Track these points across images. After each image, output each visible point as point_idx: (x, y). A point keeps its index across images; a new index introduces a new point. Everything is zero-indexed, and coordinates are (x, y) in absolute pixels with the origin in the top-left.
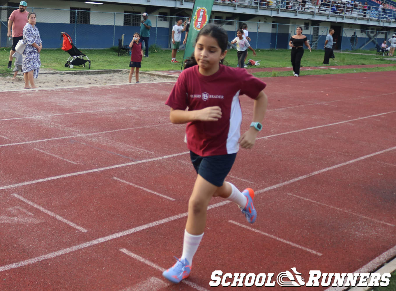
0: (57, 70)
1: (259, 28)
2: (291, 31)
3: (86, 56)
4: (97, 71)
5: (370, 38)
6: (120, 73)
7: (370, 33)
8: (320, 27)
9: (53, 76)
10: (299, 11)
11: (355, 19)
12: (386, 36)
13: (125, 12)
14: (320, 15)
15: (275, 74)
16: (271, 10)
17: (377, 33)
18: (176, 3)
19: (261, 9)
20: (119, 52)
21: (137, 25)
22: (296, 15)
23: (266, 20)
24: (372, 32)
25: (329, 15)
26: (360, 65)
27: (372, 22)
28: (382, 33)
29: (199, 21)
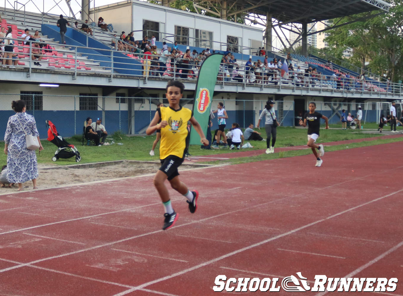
4: (99, 163)
5: (334, 111)
8: (284, 101)
10: (264, 86)
11: (319, 91)
12: (349, 108)
13: (80, 94)
14: (285, 88)
15: (282, 155)
16: (236, 85)
17: (340, 105)
18: (139, 81)
19: (226, 84)
20: (83, 141)
21: (94, 109)
22: (261, 90)
23: (230, 96)
24: (335, 104)
25: (294, 88)
26: (344, 140)
27: (336, 93)
28: (345, 105)
29: (202, 104)
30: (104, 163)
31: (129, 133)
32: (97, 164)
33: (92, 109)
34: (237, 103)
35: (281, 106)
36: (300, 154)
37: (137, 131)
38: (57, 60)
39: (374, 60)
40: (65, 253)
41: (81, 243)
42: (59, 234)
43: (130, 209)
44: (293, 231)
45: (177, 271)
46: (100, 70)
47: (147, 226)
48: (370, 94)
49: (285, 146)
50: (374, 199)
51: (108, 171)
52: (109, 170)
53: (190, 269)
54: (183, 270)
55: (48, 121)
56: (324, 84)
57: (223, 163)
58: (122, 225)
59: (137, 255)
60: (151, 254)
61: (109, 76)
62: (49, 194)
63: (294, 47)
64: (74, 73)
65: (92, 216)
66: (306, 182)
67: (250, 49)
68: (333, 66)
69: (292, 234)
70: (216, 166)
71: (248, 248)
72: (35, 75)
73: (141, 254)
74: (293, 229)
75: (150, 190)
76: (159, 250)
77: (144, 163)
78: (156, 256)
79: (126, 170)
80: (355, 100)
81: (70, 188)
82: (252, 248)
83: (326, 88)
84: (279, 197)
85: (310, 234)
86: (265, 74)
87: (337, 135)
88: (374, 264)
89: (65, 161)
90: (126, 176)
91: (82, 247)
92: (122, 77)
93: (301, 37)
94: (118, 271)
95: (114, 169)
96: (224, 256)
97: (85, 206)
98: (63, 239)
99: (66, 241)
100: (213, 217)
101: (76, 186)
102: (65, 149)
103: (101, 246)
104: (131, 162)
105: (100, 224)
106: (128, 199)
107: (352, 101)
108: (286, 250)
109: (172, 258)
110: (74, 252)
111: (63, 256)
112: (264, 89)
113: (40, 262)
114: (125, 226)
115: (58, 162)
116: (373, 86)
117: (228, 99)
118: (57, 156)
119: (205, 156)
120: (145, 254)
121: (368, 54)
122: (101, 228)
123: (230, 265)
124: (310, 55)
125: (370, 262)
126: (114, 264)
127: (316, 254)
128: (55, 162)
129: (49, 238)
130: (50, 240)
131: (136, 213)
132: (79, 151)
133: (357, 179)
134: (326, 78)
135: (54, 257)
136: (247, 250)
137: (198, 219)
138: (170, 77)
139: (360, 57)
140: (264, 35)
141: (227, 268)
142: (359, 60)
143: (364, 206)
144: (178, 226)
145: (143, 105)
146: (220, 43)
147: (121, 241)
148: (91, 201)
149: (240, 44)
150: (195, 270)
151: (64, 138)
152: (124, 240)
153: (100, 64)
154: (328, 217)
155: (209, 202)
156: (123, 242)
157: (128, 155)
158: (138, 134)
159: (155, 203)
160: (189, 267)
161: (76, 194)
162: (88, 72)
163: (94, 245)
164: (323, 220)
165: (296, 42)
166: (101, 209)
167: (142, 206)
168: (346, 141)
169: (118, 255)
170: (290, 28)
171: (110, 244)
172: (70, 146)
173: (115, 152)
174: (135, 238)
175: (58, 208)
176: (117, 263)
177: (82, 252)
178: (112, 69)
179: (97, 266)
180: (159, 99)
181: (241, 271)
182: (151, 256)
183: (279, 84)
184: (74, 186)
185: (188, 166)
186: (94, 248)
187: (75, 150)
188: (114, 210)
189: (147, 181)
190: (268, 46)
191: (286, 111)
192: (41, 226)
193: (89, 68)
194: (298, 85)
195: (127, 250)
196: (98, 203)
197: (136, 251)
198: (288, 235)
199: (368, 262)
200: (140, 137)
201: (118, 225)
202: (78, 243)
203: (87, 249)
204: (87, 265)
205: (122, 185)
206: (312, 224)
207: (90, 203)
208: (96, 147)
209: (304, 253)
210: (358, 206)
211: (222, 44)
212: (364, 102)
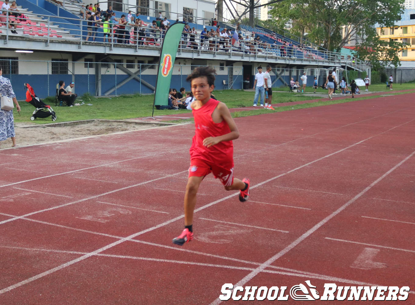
4: (73, 122)
5: (277, 76)
7: (276, 71)
8: (234, 67)
10: (217, 53)
11: (265, 58)
12: (290, 73)
13: (53, 60)
14: (235, 55)
15: (237, 115)
16: (192, 52)
17: (283, 71)
18: (105, 48)
19: (183, 51)
20: (56, 102)
21: (65, 73)
22: (214, 56)
23: (186, 62)
24: (278, 70)
25: (243, 55)
26: (289, 102)
27: (280, 60)
28: (287, 71)
29: (166, 68)
30: (77, 122)
31: (97, 94)
32: (71, 123)
33: (63, 73)
34: (192, 68)
35: (231, 71)
36: (253, 114)
37: (103, 93)
38: (31, 29)
39: (313, 31)
40: (54, 206)
41: (68, 197)
42: (47, 188)
43: (108, 164)
44: (259, 184)
45: (160, 222)
46: (70, 38)
47: (126, 180)
48: (310, 61)
49: (237, 107)
50: (326, 155)
51: (81, 129)
52: (83, 128)
53: (173, 220)
54: (166, 221)
55: (26, 84)
56: (269, 52)
57: (185, 122)
58: (104, 179)
59: (122, 208)
60: (134, 207)
61: (79, 43)
62: (32, 150)
63: (242, 18)
64: (47, 40)
65: (75, 171)
66: (262, 140)
67: (204, 19)
68: (277, 36)
69: (259, 187)
70: (179, 124)
71: (221, 200)
72: (11, 42)
73: (125, 206)
74: (259, 183)
75: (123, 146)
76: (141, 202)
77: (113, 121)
78: (139, 209)
79: (98, 128)
80: (296, 67)
81: (50, 145)
82: (226, 200)
83: (271, 55)
84: (242, 153)
85: (275, 187)
86: (217, 42)
87: (282, 98)
88: (337, 215)
89: (42, 120)
90: (99, 133)
91: (70, 200)
92: (91, 44)
93: (249, 9)
94: (107, 223)
95: (87, 127)
96: (202, 208)
97: (67, 161)
98: (51, 193)
99: (54, 194)
100: (185, 171)
101: (56, 143)
102: (42, 109)
103: (87, 199)
104: (102, 121)
105: (83, 178)
106: (105, 155)
107: (294, 68)
108: (257, 202)
109: (154, 210)
110: (63, 205)
111: (53, 209)
112: (217, 56)
113: (33, 215)
114: (106, 180)
115: (36, 122)
116: (312, 54)
117: (185, 64)
118: (35, 116)
119: (168, 115)
120: (128, 207)
121: (308, 26)
122: (84, 182)
123: (208, 216)
124: (256, 26)
125: (334, 213)
126: (102, 216)
127: (284, 206)
128: (34, 121)
129: (38, 192)
130: (39, 194)
131: (114, 168)
132: (54, 111)
133: (307, 137)
134: (271, 47)
135: (45, 210)
136: (221, 201)
137: (172, 174)
138: (133, 44)
139: (300, 29)
140: (216, 7)
141: (206, 219)
142: (299, 31)
143: (319, 161)
144: (155, 180)
145: (109, 69)
146: (177, 13)
147: (105, 194)
148: (71, 157)
149: (194, 15)
150: (177, 221)
151: (41, 99)
152: (107, 193)
153: (70, 32)
154: (288, 171)
155: (178, 158)
156: (106, 195)
157: (98, 114)
158: (104, 95)
159: (130, 158)
160: (171, 218)
161: (57, 150)
162: (60, 39)
163: (81, 198)
164: (285, 174)
165: (244, 14)
166: (81, 165)
167: (119, 162)
168: (291, 103)
169: (104, 208)
170: (238, 1)
171: (95, 197)
172: (47, 106)
173: (87, 111)
174: (117, 191)
175: (43, 164)
176: (104, 215)
177: (70, 205)
178: (82, 37)
179: (86, 219)
180: (123, 64)
181: (219, 221)
182: (135, 208)
183: (229, 51)
184: (54, 143)
185: (154, 125)
186: (80, 201)
187: (51, 110)
188: (94, 166)
189: (119, 138)
190: (219, 17)
191: (236, 76)
192: (29, 180)
193: (60, 36)
194: (246, 52)
195: (112, 203)
196: (78, 159)
197: (120, 204)
198: (256, 188)
199: (332, 213)
200: (106, 99)
201: (100, 179)
202: (65, 196)
203: (74, 202)
204: (77, 217)
205: (97, 142)
206: (275, 178)
207: (71, 159)
208: (69, 107)
209: (273, 204)
210: (313, 162)
211: (179, 15)
212: (303, 69)
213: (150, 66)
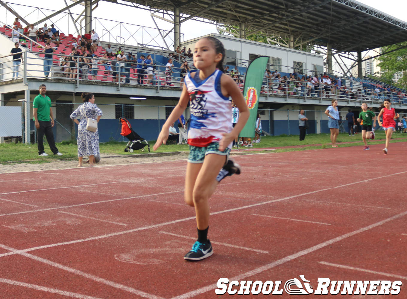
0: (120, 154)
1: (288, 116)
2: (317, 118)
3: (145, 140)
6: (179, 155)
9: (117, 159)
10: (323, 98)
11: (370, 103)
14: (341, 101)
15: (324, 146)
16: (298, 98)
19: (289, 97)
23: (294, 108)
25: (349, 100)
63: (351, 71)
67: (313, 71)
70: (259, 154)
72: (123, 89)
83: (377, 101)
93: (357, 63)
112: (322, 101)
140: (325, 61)
146: (288, 67)
149: (304, 68)
165: (352, 67)
170: (347, 56)
190: (329, 70)
211: (289, 68)
213: (261, 111)
